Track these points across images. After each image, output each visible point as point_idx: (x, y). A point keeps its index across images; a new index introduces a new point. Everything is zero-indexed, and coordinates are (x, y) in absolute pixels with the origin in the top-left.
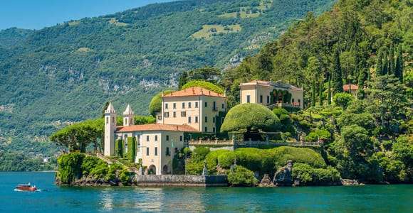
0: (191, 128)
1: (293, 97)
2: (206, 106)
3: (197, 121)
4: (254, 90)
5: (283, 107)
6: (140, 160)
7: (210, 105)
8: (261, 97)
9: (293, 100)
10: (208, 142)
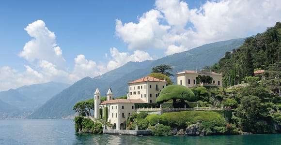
0: (142, 101)
1: (213, 80)
2: (151, 87)
3: (145, 97)
4: (184, 76)
5: (204, 86)
6: (110, 120)
7: (154, 87)
8: (189, 80)
9: (214, 82)
10: (147, 109)
